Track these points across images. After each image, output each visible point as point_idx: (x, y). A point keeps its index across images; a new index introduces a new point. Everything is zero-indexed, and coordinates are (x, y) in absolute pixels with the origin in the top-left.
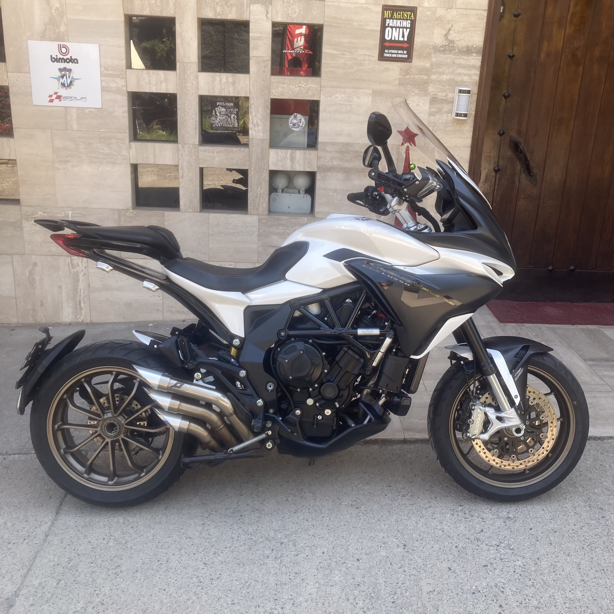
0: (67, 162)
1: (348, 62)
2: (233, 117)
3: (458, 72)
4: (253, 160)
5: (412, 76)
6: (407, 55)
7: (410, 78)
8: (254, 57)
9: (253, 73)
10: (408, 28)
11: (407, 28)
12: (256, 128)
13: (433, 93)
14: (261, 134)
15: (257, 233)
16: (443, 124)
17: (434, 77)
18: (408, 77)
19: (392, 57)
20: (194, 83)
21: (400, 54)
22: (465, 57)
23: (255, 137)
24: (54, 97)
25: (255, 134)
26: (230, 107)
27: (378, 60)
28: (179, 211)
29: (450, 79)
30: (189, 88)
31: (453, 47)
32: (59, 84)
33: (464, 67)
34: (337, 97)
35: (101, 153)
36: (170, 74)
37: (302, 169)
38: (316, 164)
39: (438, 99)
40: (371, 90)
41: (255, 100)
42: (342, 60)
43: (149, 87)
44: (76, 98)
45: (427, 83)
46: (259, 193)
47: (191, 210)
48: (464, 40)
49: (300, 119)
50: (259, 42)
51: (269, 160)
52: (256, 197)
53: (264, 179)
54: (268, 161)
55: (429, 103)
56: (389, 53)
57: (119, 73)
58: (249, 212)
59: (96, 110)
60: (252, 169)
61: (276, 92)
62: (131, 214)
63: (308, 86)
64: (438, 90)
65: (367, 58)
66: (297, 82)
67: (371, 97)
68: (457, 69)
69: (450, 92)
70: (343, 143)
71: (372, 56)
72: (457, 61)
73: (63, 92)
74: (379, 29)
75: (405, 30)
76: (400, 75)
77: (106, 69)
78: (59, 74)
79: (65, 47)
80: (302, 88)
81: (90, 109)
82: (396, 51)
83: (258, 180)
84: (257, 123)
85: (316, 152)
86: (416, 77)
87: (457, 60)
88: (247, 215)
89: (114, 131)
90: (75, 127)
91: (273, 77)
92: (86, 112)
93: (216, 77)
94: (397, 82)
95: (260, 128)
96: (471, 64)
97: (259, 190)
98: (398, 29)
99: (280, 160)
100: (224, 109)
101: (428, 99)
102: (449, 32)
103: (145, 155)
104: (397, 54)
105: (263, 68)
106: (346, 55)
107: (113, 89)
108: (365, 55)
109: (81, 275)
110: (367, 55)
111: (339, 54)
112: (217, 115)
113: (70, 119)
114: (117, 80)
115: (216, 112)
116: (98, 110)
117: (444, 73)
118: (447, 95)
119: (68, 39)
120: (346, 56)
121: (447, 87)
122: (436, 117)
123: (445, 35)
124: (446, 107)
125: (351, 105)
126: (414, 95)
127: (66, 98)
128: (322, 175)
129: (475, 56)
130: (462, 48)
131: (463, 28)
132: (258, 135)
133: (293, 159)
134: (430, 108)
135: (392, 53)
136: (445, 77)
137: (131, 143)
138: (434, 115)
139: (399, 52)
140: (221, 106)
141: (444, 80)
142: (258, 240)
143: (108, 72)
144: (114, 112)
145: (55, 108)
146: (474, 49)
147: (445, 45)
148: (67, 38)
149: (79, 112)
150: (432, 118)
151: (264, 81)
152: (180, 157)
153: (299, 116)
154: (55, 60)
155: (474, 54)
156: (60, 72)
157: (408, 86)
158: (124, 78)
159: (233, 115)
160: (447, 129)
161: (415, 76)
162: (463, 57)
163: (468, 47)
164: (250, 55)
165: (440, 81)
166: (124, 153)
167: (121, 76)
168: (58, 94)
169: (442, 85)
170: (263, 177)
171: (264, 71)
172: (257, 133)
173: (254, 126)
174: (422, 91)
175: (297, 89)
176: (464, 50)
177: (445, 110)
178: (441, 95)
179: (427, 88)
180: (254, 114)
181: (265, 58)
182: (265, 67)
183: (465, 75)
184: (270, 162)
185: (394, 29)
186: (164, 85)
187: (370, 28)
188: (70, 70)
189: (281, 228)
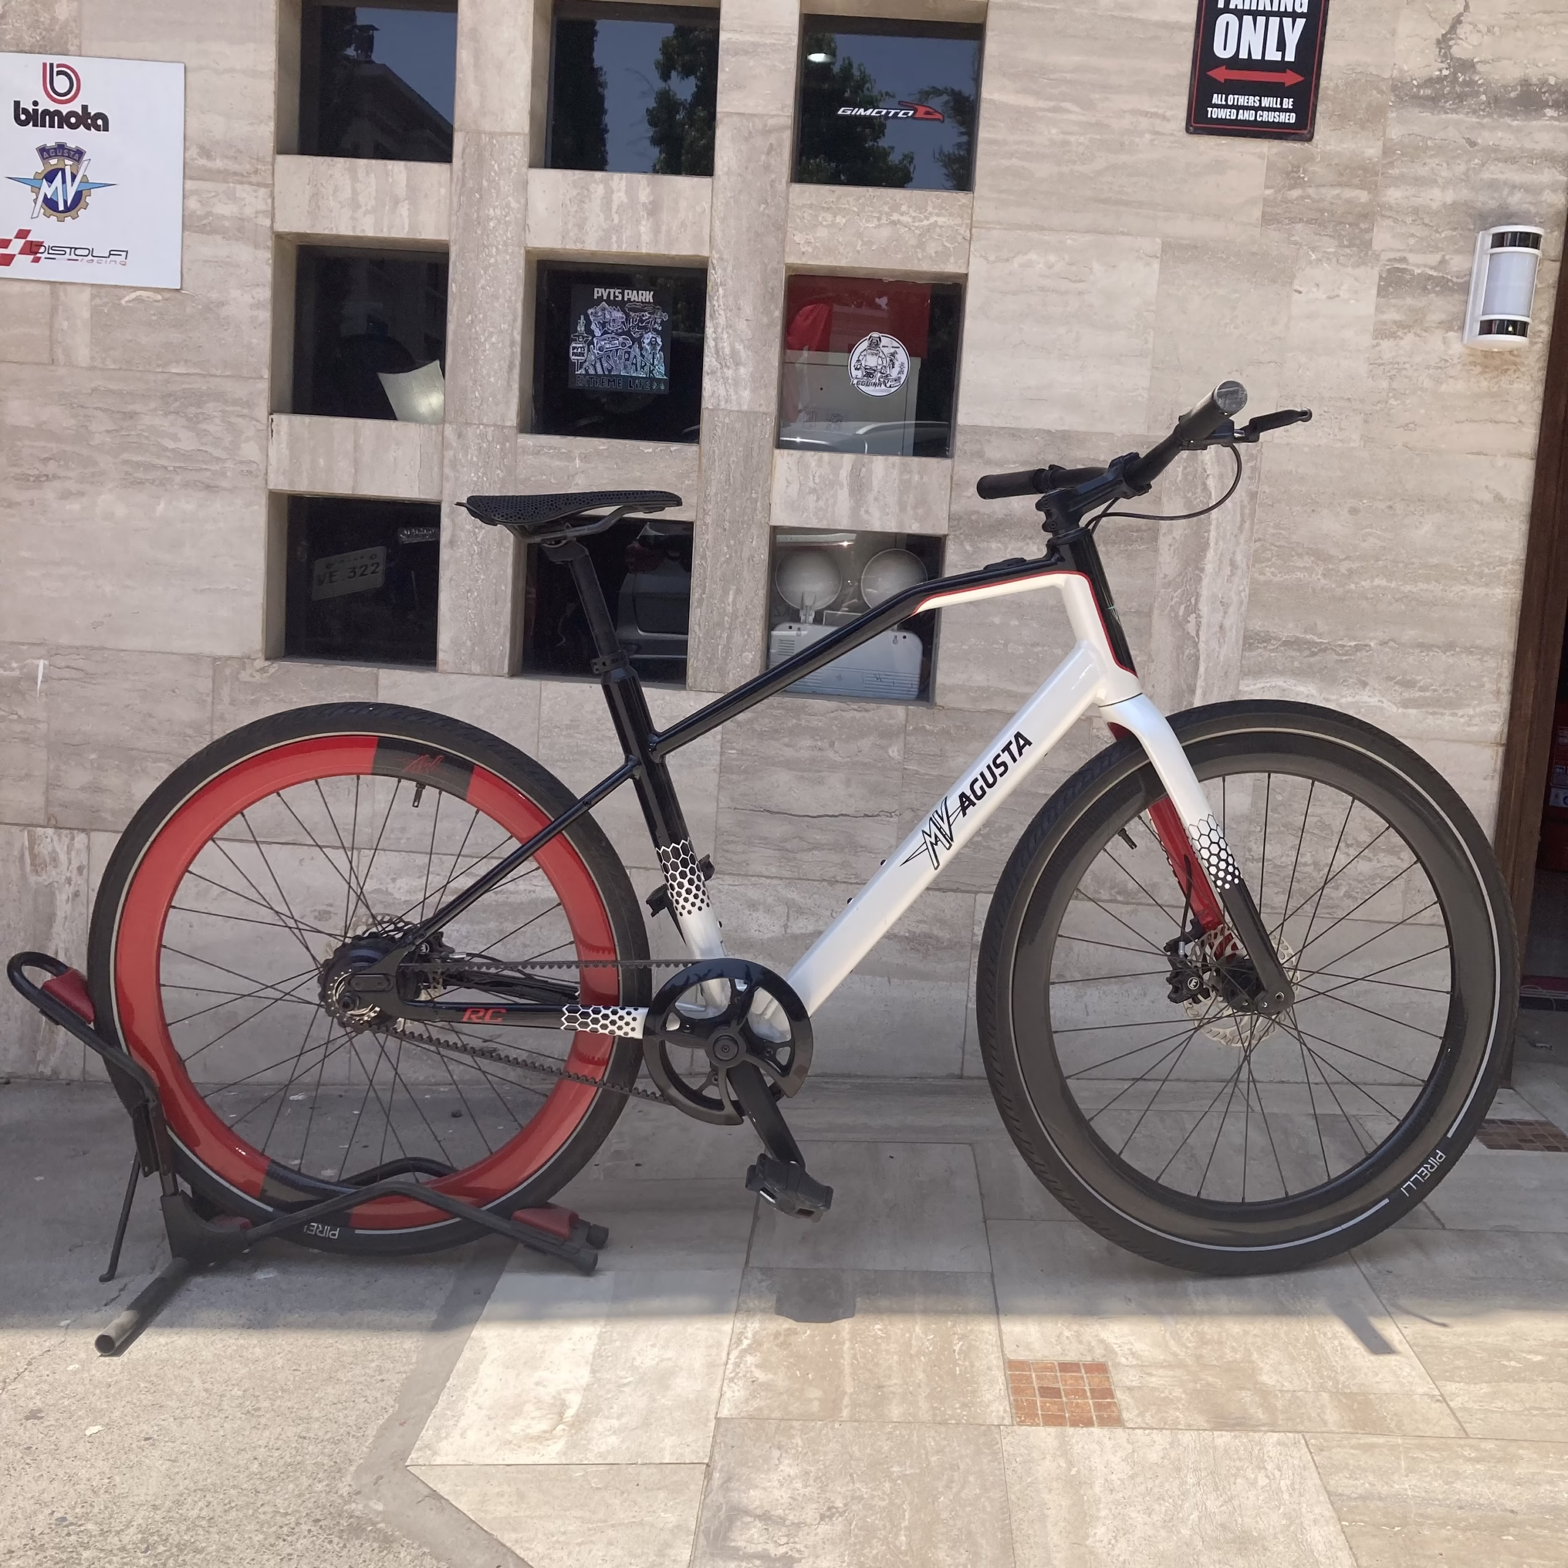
0: (40, 480)
1: (1072, 139)
2: (650, 343)
3: (1486, 175)
4: (712, 490)
5: (1311, 191)
6: (1293, 115)
7: (1302, 198)
8: (729, 114)
9: (728, 173)
10: (1302, 15)
11: (1294, 15)
12: (729, 373)
13: (1392, 255)
14: (746, 394)
15: (715, 760)
16: (1428, 367)
17: (1394, 195)
18: (1295, 193)
19: (1236, 122)
20: (514, 205)
21: (1269, 109)
22: (1515, 123)
23: (723, 405)
24: (17, 245)
25: (722, 392)
26: (640, 306)
27: (1187, 130)
28: (436, 671)
29: (1454, 204)
30: (492, 224)
31: (1470, 83)
32: (35, 201)
33: (1511, 159)
34: (1029, 265)
35: (166, 449)
36: (431, 172)
37: (892, 527)
38: (945, 507)
39: (1408, 277)
40: (1158, 240)
41: (730, 268)
42: (1054, 131)
43: (353, 218)
44: (91, 252)
45: (1367, 216)
46: (730, 609)
47: (476, 669)
48: (1510, 59)
49: (893, 355)
50: (751, 63)
51: (770, 492)
52: (720, 624)
53: (751, 558)
54: (768, 493)
55: (1374, 291)
56: (1226, 106)
57: (248, 167)
58: (690, 681)
59: (159, 297)
60: (708, 520)
61: (809, 243)
62: (258, 676)
63: (926, 223)
64: (1412, 241)
65: (1144, 123)
66: (886, 209)
67: (1156, 266)
68: (1483, 165)
69: (1458, 252)
70: (1049, 432)
71: (1164, 118)
72: (1486, 138)
73: (48, 229)
74: (1190, 17)
75: (1287, 21)
76: (1267, 187)
77: (205, 152)
78: (38, 166)
79: (66, 72)
80: (903, 230)
81: (139, 293)
82: (1253, 101)
83: (728, 561)
84: (734, 353)
85: (947, 462)
86: (1331, 193)
87: (1486, 134)
88: (683, 693)
89: (219, 373)
90: (83, 353)
91: (797, 187)
92: (123, 302)
93: (592, 187)
94: (1257, 213)
95: (742, 370)
96: (1538, 147)
97: (730, 600)
98: (1261, 20)
99: (813, 491)
100: (618, 314)
101: (1371, 275)
102: (1453, 28)
103: (322, 462)
104: (1256, 109)
105: (763, 157)
106: (1069, 111)
107: (227, 224)
108: (1135, 112)
109: (62, 897)
110: (1146, 114)
111: (1044, 110)
112: (590, 332)
113: (65, 325)
114: (242, 191)
115: (588, 323)
116: (167, 295)
117: (1435, 182)
118: (1443, 261)
119: (80, 47)
120: (1066, 116)
121: (1448, 233)
122: (1402, 343)
123: (1438, 42)
124: (1439, 308)
125: (1080, 293)
126: (1319, 260)
127: (57, 251)
128: (968, 548)
129: (1552, 118)
130: (1505, 87)
131: (1509, 15)
132: (734, 397)
133: (859, 487)
134: (1379, 309)
135: (1238, 108)
136: (1437, 197)
137: (275, 416)
138: (1393, 335)
139: (1266, 102)
140: (608, 301)
141: (1435, 206)
142: (720, 787)
143: (209, 164)
144: (222, 304)
145: (16, 288)
146: (1552, 93)
147: (1440, 79)
148: (76, 42)
149: (98, 301)
150: (1386, 344)
151: (766, 202)
152: (447, 470)
153: (888, 343)
154: (26, 117)
155: (1549, 112)
156: (43, 158)
157: (1299, 226)
158: (266, 186)
159: (650, 335)
160: (1444, 388)
161: (1323, 190)
162: (1508, 120)
163: (1525, 83)
164: (718, 109)
165: (1416, 211)
166: (250, 451)
167: (254, 179)
168: (30, 238)
169: (1426, 225)
170: (746, 554)
171: (767, 168)
172: (731, 392)
173: (723, 366)
174: (1348, 247)
175: (885, 232)
176: (1513, 95)
177: (1435, 317)
178: (1420, 263)
179: (1367, 237)
180: (722, 321)
181: (771, 122)
182: (768, 153)
183: (1514, 187)
184: (776, 499)
185: (1248, 19)
186: (404, 210)
187: (1156, 17)
188: (78, 155)
189: (807, 742)
